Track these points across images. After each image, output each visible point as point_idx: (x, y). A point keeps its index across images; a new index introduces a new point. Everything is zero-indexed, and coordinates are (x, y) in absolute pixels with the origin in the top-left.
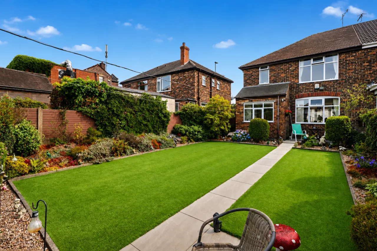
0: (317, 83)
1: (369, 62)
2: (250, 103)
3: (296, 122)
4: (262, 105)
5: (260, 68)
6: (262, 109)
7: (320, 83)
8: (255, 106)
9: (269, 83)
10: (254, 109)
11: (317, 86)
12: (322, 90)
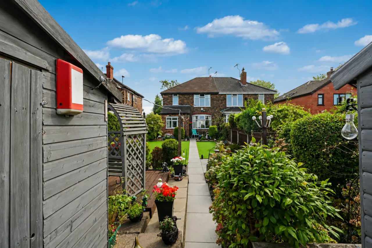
0: (202, 107)
1: (221, 100)
2: (170, 117)
3: (193, 128)
4: (177, 118)
5: (173, 95)
6: (177, 120)
7: (203, 108)
8: (173, 119)
9: (178, 105)
10: (172, 121)
11: (202, 109)
12: (204, 112)
